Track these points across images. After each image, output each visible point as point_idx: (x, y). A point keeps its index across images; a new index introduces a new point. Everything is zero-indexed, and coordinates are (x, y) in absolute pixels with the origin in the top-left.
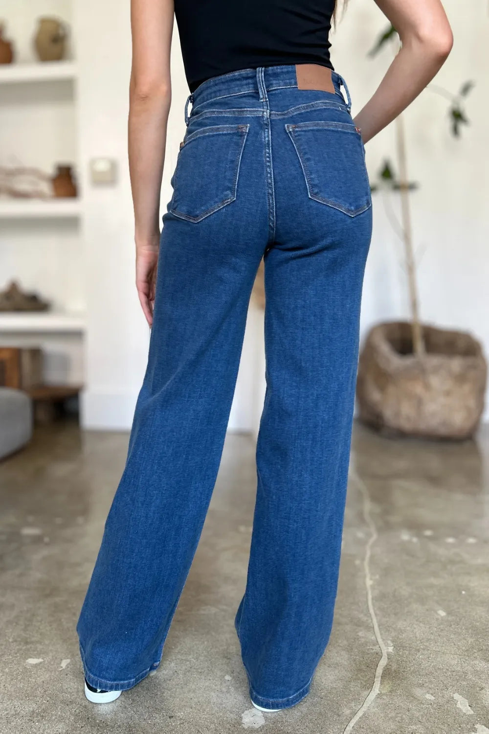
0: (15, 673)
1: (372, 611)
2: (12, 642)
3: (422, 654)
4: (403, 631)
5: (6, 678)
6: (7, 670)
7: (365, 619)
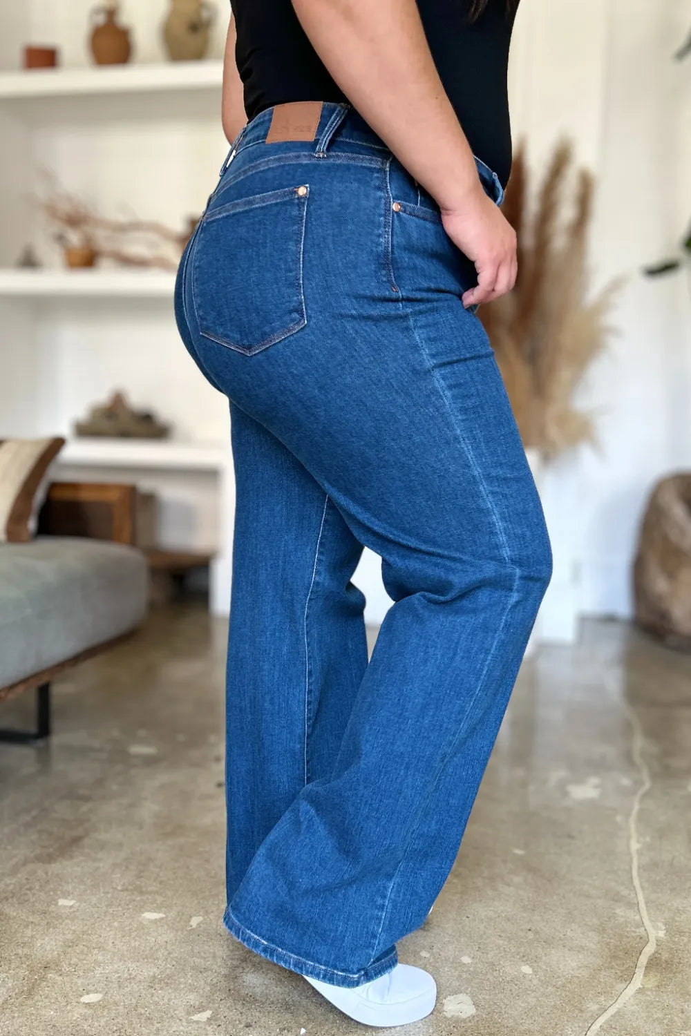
0: (127, 928)
1: (636, 883)
2: (122, 891)
4: (681, 912)
5: (115, 934)
6: (116, 924)
7: (626, 892)
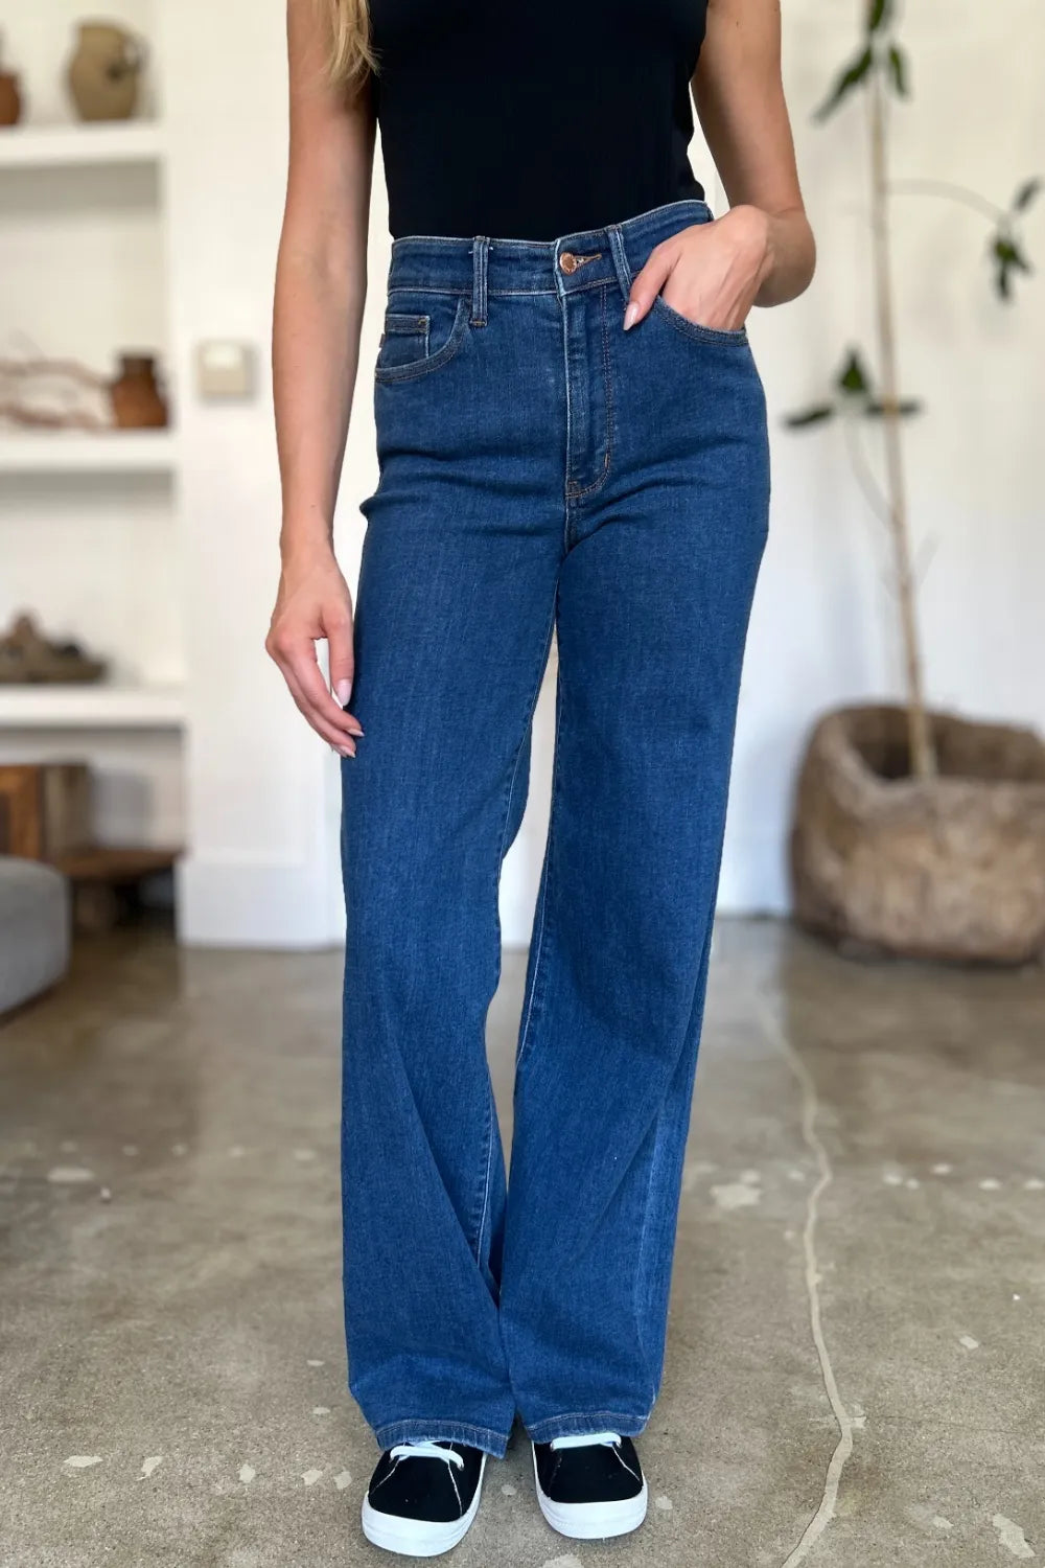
0: (41, 1487)
1: (819, 1340)
2: (33, 1421)
3: (928, 1432)
4: (886, 1383)
5: (21, 1500)
6: (22, 1481)
7: (804, 1357)
